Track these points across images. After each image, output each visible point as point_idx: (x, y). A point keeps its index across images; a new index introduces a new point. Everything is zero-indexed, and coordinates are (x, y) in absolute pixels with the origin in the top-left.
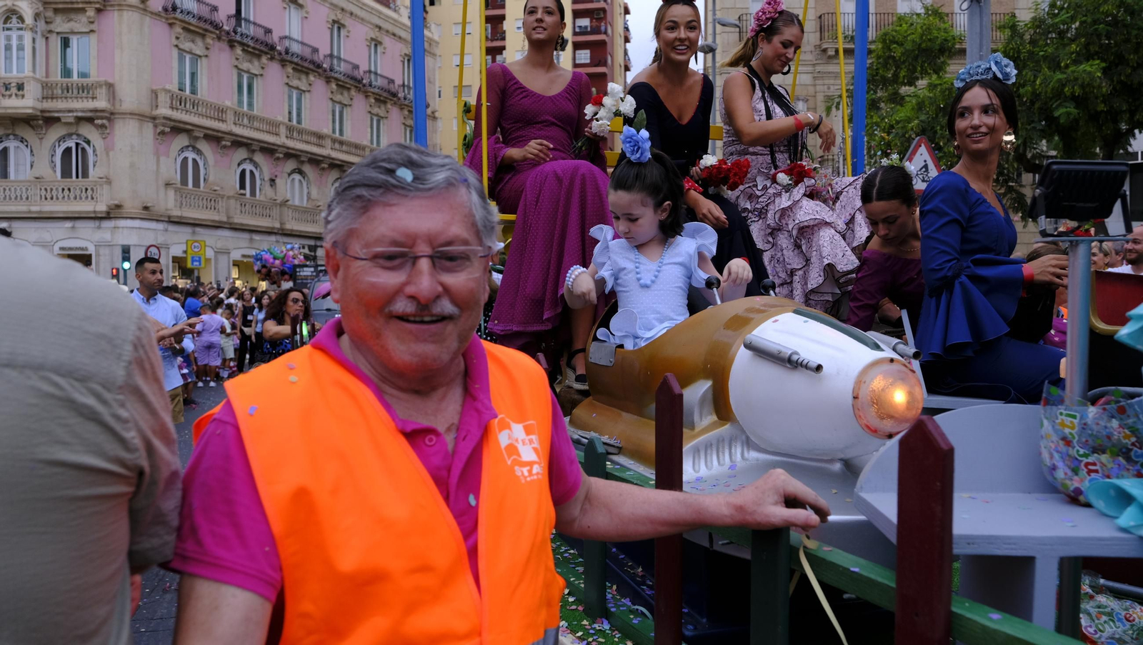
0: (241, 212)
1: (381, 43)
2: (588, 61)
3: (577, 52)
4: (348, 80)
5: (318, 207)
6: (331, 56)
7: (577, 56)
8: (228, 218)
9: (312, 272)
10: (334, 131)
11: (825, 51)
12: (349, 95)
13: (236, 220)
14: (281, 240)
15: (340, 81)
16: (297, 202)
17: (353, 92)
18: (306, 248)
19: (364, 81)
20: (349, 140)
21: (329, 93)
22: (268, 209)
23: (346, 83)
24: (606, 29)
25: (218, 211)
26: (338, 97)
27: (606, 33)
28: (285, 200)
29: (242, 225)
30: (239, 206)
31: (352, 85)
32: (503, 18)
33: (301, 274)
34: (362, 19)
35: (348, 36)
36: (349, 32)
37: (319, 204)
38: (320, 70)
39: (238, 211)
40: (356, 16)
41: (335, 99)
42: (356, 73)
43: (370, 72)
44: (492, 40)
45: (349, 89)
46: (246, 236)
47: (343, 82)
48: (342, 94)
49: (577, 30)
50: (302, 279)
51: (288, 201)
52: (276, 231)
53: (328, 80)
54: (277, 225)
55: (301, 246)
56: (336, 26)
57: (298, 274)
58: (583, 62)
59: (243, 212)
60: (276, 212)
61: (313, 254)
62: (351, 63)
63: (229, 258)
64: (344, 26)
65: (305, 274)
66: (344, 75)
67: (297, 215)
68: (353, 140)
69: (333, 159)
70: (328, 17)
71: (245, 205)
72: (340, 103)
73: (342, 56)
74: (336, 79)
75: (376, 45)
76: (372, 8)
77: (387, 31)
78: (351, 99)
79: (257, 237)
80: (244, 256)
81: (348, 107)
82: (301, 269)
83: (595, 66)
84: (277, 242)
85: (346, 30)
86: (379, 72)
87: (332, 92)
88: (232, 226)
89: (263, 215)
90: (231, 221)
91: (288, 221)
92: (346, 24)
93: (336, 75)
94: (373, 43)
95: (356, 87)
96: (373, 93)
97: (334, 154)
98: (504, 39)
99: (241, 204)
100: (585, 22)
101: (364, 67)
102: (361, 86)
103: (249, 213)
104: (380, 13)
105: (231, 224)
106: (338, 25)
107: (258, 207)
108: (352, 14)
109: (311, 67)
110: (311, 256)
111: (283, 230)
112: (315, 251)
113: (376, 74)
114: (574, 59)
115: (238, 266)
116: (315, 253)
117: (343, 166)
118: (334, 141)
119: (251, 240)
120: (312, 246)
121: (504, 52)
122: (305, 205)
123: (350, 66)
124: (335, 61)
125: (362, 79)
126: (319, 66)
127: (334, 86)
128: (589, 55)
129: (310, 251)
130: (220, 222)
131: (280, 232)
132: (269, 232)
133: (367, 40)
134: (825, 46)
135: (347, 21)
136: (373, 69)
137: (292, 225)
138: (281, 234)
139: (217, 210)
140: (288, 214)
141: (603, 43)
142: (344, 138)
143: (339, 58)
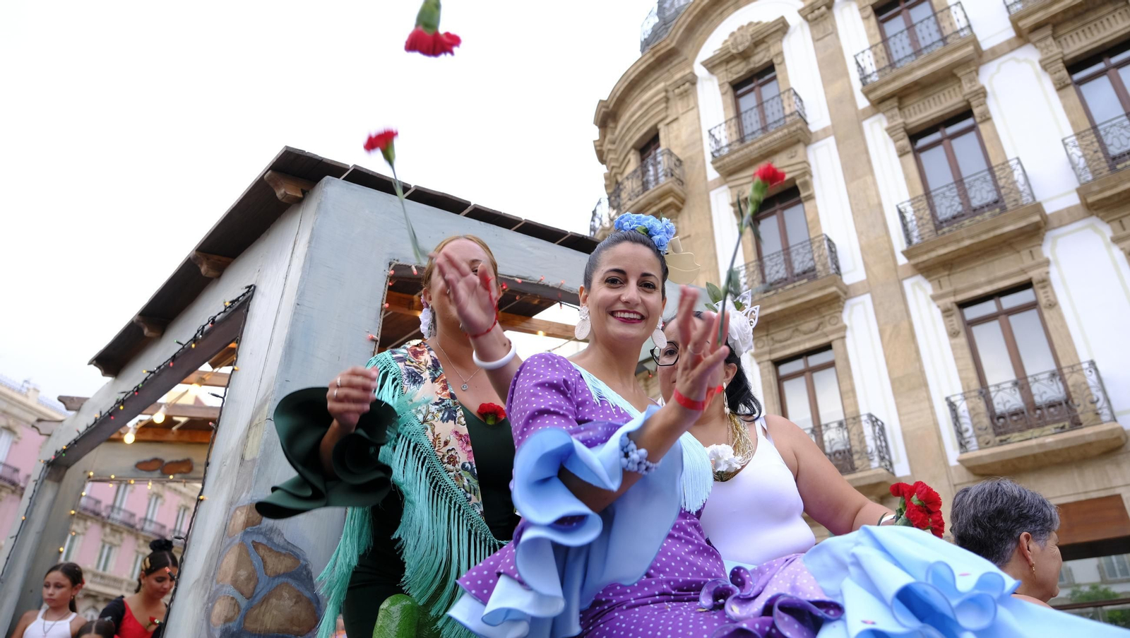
4: (123, 526)
6: (113, 507)
38: (99, 518)
42: (132, 522)
45: (121, 533)
53: (104, 525)
109: (91, 515)
123: (127, 515)
126: (97, 514)
127: (108, 530)
142: (107, 573)
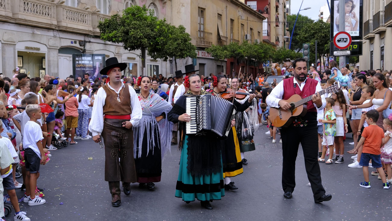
0: (25, 10)
5: (87, 9)
8: (13, 14)
9: (89, 61)
13: (20, 17)
14: (58, 36)
16: (70, 4)
18: (78, 42)
22: (47, 9)
25: (5, 8)
28: (61, 1)
29: (26, 20)
30: (22, 4)
33: (80, 62)
37: (88, 7)
39: (22, 9)
46: (29, 30)
50: (80, 67)
51: (63, 2)
52: (54, 28)
54: (55, 23)
55: (74, 41)
57: (77, 62)
59: (27, 9)
60: (53, 11)
61: (82, 48)
63: (14, 49)
65: (83, 62)
67: (69, 15)
71: (28, 4)
79: (38, 32)
80: (27, 48)
82: (80, 59)
84: (55, 37)
88: (17, 22)
89: (43, 13)
90: (16, 17)
91: (64, 19)
99: (25, 3)
103: (31, 11)
105: (15, 19)
107: (38, 6)
110: (81, 49)
111: (59, 27)
112: (84, 46)
115: (22, 57)
116: (84, 47)
119: (33, 33)
120: (82, 41)
122: (76, 7)
129: (81, 46)
130: (6, 17)
131: (57, 29)
132: (49, 29)
137: (67, 24)
138: (58, 30)
139: (3, 6)
140: (63, 14)
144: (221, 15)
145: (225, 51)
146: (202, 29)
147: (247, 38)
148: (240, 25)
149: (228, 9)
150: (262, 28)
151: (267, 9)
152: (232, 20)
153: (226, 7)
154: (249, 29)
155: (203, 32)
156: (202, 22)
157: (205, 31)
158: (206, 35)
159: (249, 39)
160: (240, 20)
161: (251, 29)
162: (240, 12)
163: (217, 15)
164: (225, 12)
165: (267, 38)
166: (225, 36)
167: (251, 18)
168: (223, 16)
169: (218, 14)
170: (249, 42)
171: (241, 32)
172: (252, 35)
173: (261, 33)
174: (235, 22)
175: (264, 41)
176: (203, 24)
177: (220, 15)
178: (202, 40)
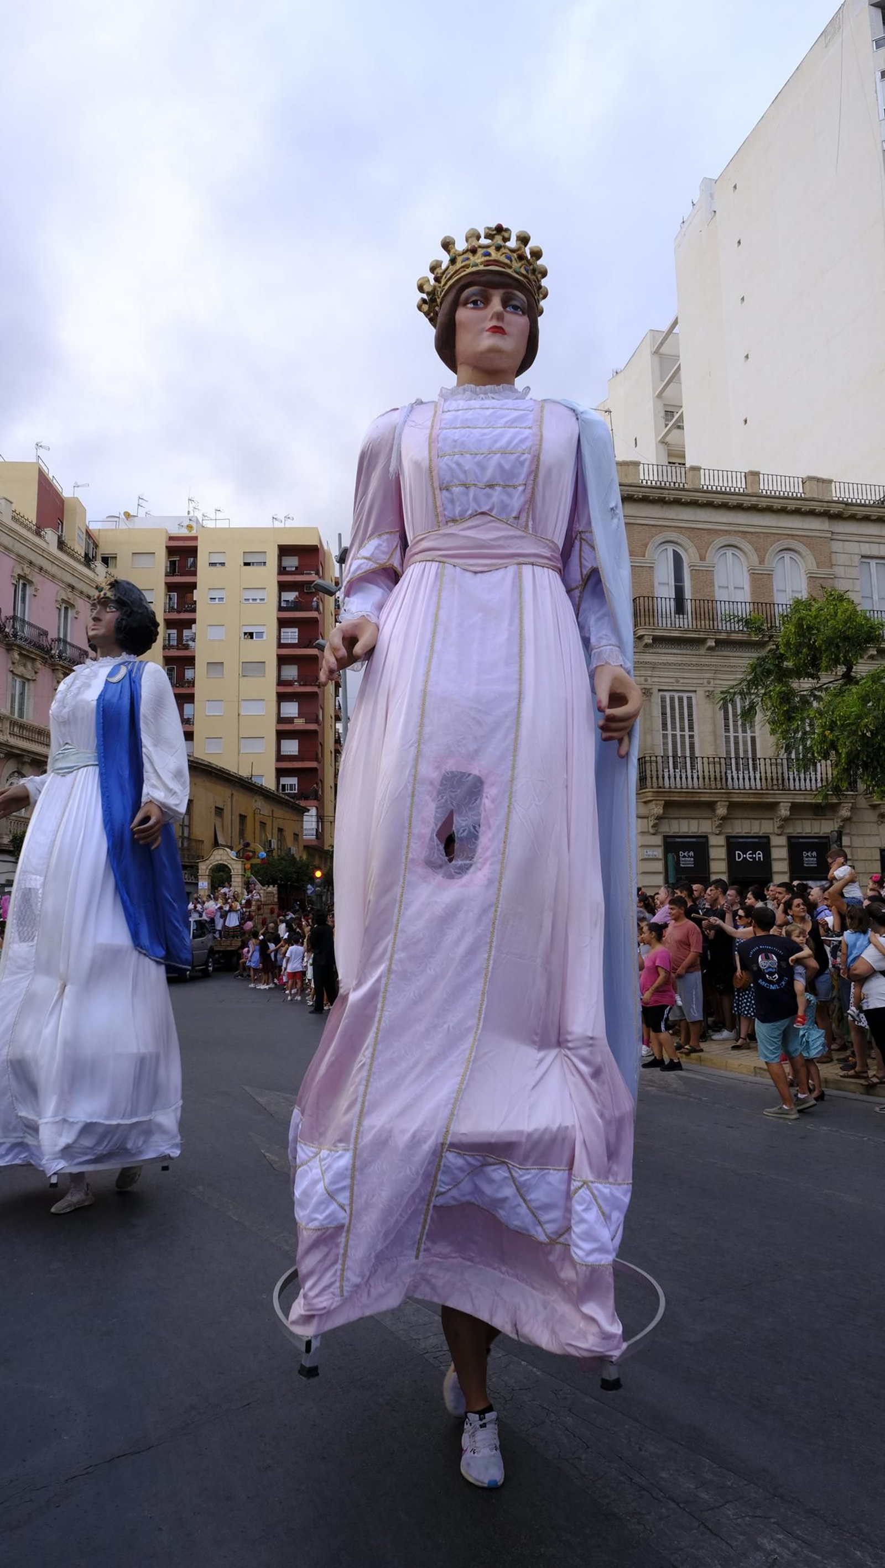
1: (73, 606)
2: (296, 641)
3: (283, 630)
7: (282, 634)
10: (12, 712)
11: (640, 638)
12: (33, 668)
15: (24, 649)
17: (38, 664)
19: (53, 652)
20: (32, 723)
21: (10, 665)
23: (32, 652)
24: (318, 605)
26: (20, 670)
27: (317, 609)
31: (38, 655)
32: (194, 586)
34: (53, 576)
35: (35, 596)
36: (36, 590)
40: (46, 571)
41: (16, 672)
43: (59, 640)
44: (179, 612)
47: (28, 651)
48: (25, 666)
49: (283, 605)
56: (21, 582)
58: (289, 641)
62: (39, 629)
64: (31, 582)
66: (30, 643)
68: (36, 724)
69: (12, 747)
70: (13, 572)
72: (21, 677)
73: (26, 619)
74: (19, 647)
75: (66, 609)
76: (66, 564)
77: (82, 592)
78: (36, 673)
81: (32, 684)
83: (305, 647)
85: (33, 588)
86: (69, 640)
87: (13, 663)
92: (33, 580)
93: (18, 642)
94: (64, 605)
95: (43, 658)
96: (63, 667)
97: (14, 741)
98: (194, 611)
100: (291, 596)
101: (53, 635)
102: (47, 656)
104: (75, 570)
106: (24, 582)
108: (41, 569)
113: (65, 642)
114: (279, 638)
117: (22, 756)
118: (13, 723)
121: (193, 625)
124: (18, 626)
125: (51, 649)
128: (297, 634)
133: (57, 601)
134: (641, 633)
135: (36, 578)
136: (62, 636)
141: (314, 622)
143: (23, 621)
144: (222, 809)
145: (221, 873)
146: (186, 834)
147: (270, 846)
148: (258, 824)
149: (234, 799)
150: (302, 827)
151: (316, 791)
152: (243, 818)
153: (232, 795)
154: (275, 831)
155: (189, 839)
156: (186, 823)
157: (192, 837)
158: (193, 844)
159: (276, 847)
160: (258, 817)
161: (280, 830)
162: (259, 803)
163: (214, 808)
164: (229, 803)
165: (315, 843)
166: (229, 844)
167: (279, 812)
168: (225, 811)
169: (216, 807)
170: (275, 854)
171: (261, 836)
172: (281, 839)
173: (300, 837)
174: (249, 821)
175: (305, 847)
176: (189, 826)
177: (219, 811)
178: (186, 852)
